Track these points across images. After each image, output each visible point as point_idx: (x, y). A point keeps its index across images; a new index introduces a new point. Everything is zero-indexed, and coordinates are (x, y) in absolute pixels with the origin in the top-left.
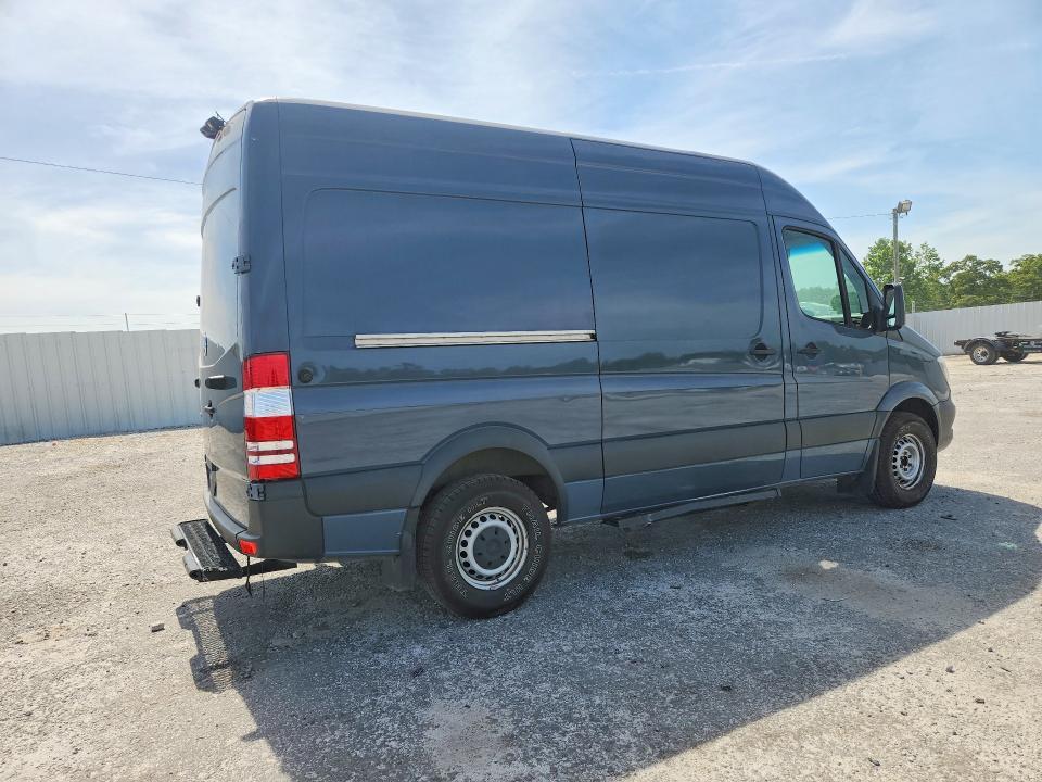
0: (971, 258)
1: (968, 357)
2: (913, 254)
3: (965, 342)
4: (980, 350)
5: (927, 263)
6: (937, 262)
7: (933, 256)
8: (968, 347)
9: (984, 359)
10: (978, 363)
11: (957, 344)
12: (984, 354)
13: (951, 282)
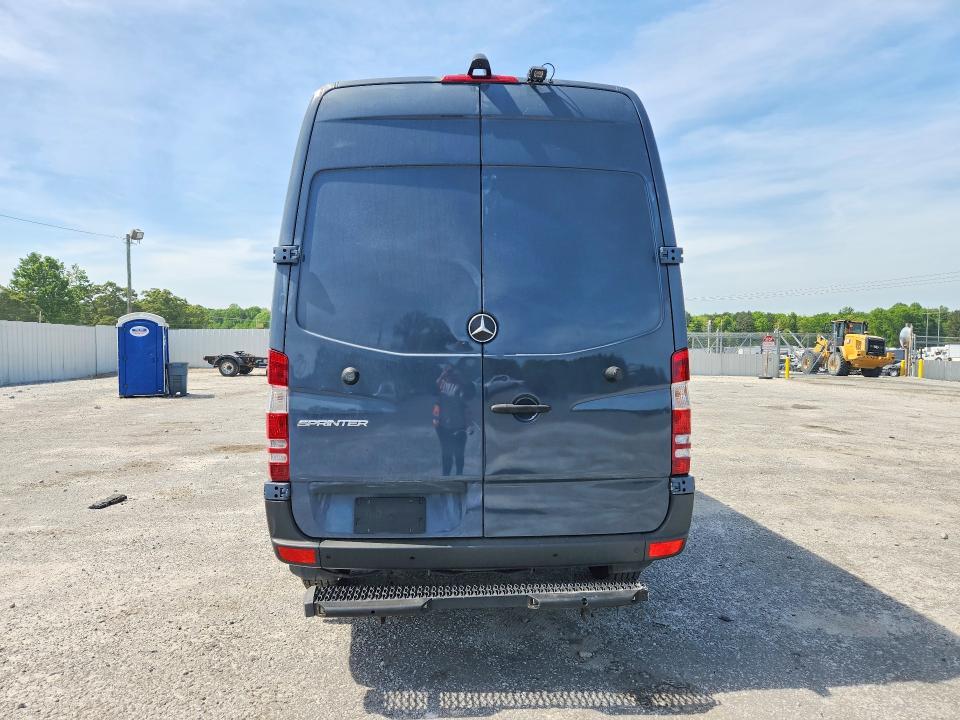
0: (111, 284)
1: (217, 369)
2: (65, 273)
3: (213, 358)
4: (226, 365)
5: (78, 283)
6: (87, 284)
7: (83, 277)
8: (216, 362)
9: (229, 372)
10: (225, 375)
11: (206, 358)
12: (229, 368)
13: (94, 302)
